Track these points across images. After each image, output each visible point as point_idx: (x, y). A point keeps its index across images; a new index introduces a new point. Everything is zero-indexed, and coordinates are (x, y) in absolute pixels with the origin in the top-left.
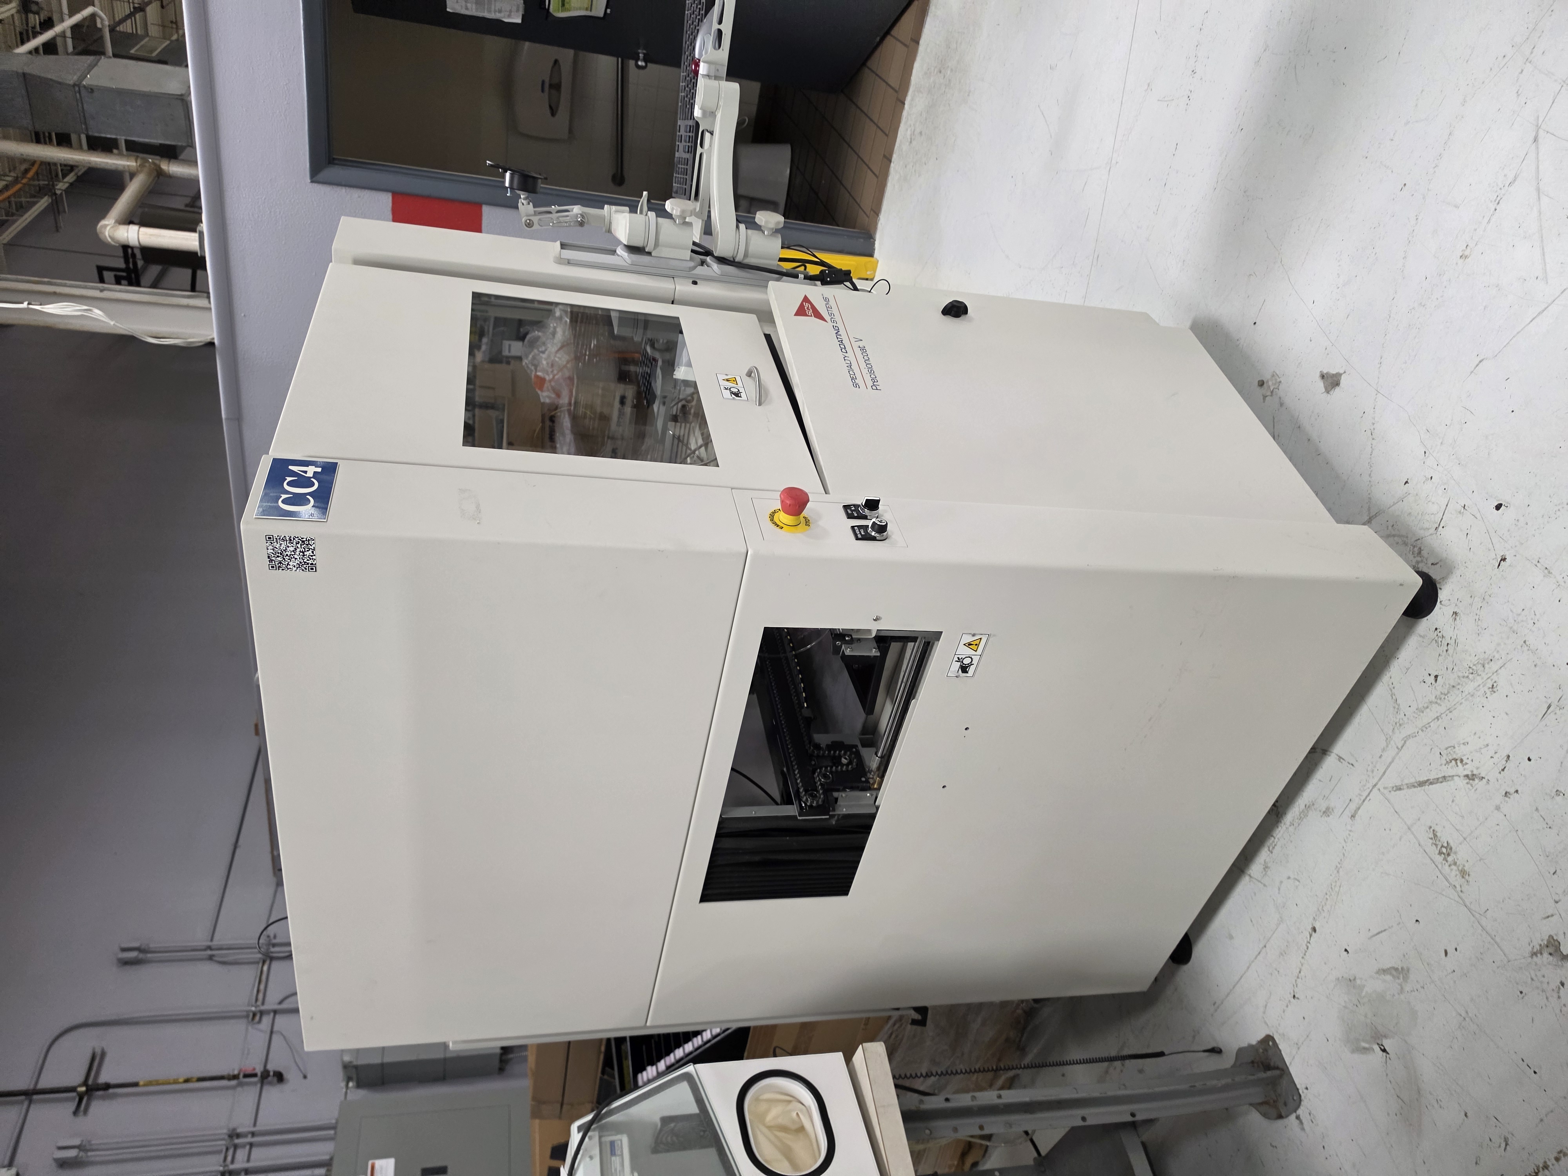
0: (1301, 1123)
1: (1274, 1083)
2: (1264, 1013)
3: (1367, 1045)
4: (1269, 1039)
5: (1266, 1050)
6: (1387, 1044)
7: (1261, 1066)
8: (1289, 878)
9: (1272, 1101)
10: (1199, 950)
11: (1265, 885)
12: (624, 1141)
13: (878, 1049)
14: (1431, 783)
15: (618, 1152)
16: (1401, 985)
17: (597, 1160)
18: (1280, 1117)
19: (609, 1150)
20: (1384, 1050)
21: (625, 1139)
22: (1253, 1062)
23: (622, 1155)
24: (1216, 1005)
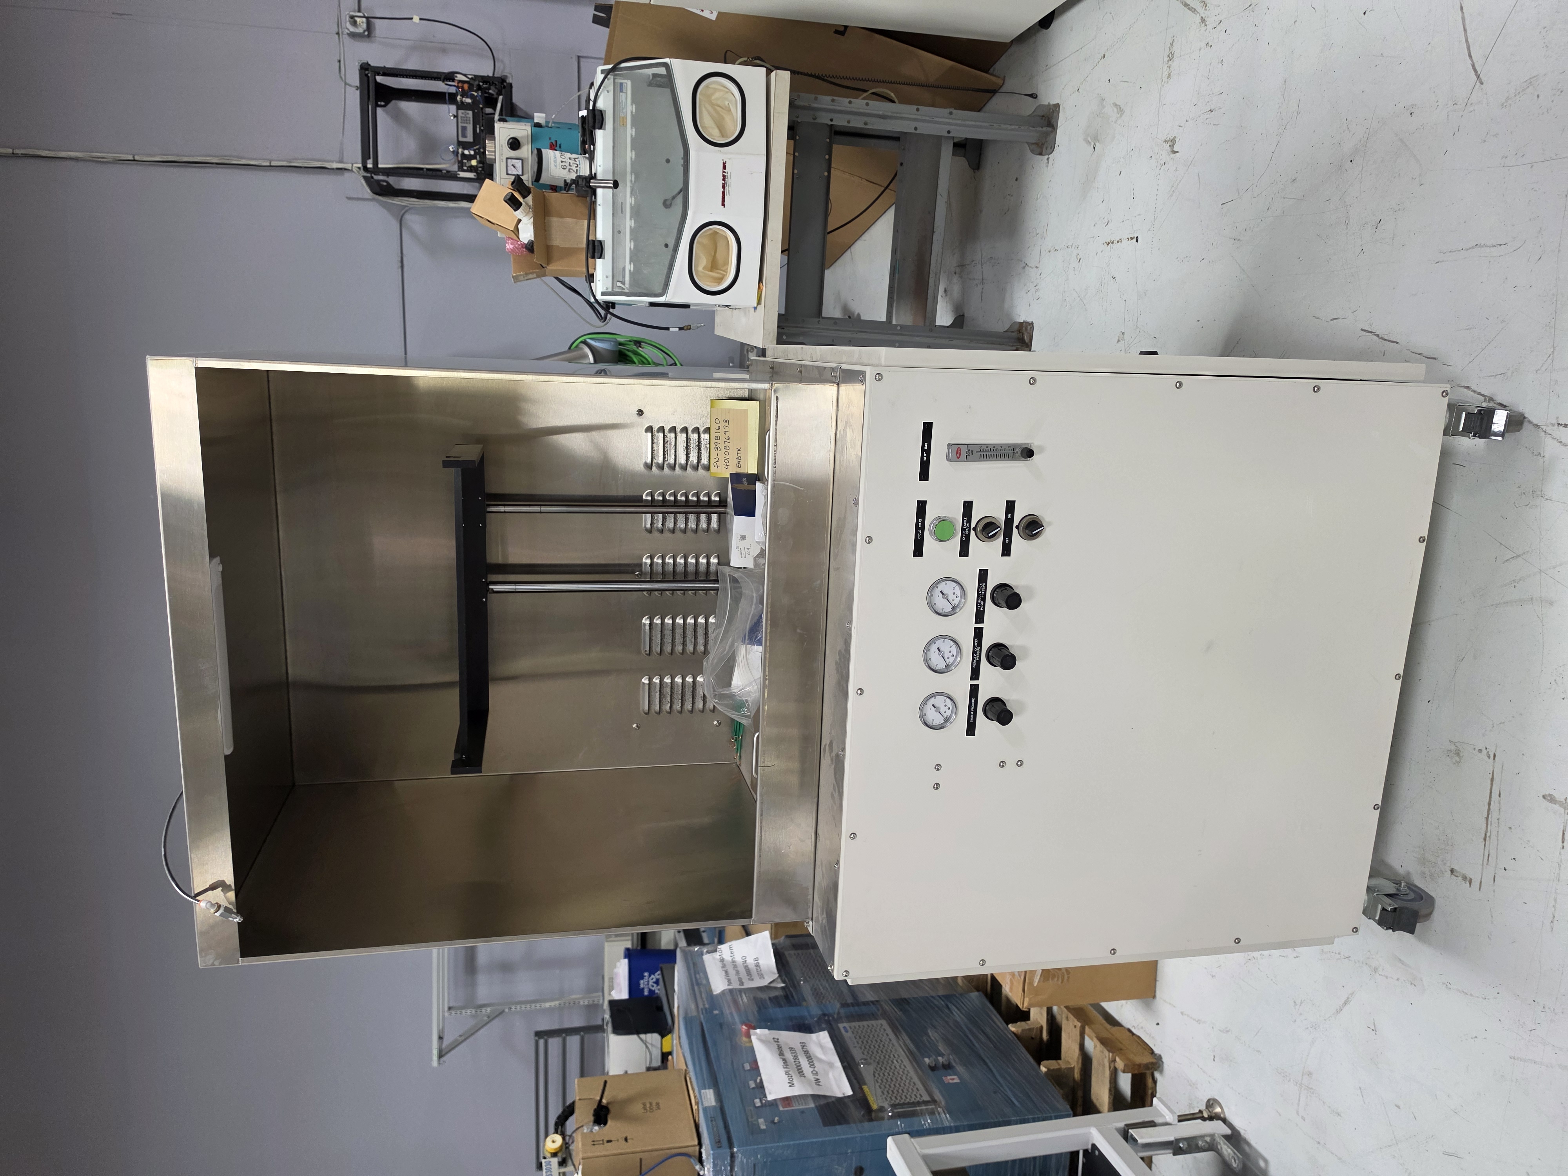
0: (1048, 162)
1: (1047, 134)
2: (1063, 89)
3: (1090, 141)
4: (1057, 106)
5: (1053, 112)
6: (1097, 145)
7: (1047, 120)
8: (1111, 13)
9: (1040, 144)
10: (1055, 25)
11: (1099, 8)
12: (628, 84)
13: (786, 75)
14: (1189, 9)
15: (624, 91)
16: (1117, 118)
17: (612, 93)
18: (1041, 154)
19: (619, 89)
20: (1094, 148)
21: (629, 83)
22: (1043, 116)
23: (626, 93)
24: (1047, 67)
